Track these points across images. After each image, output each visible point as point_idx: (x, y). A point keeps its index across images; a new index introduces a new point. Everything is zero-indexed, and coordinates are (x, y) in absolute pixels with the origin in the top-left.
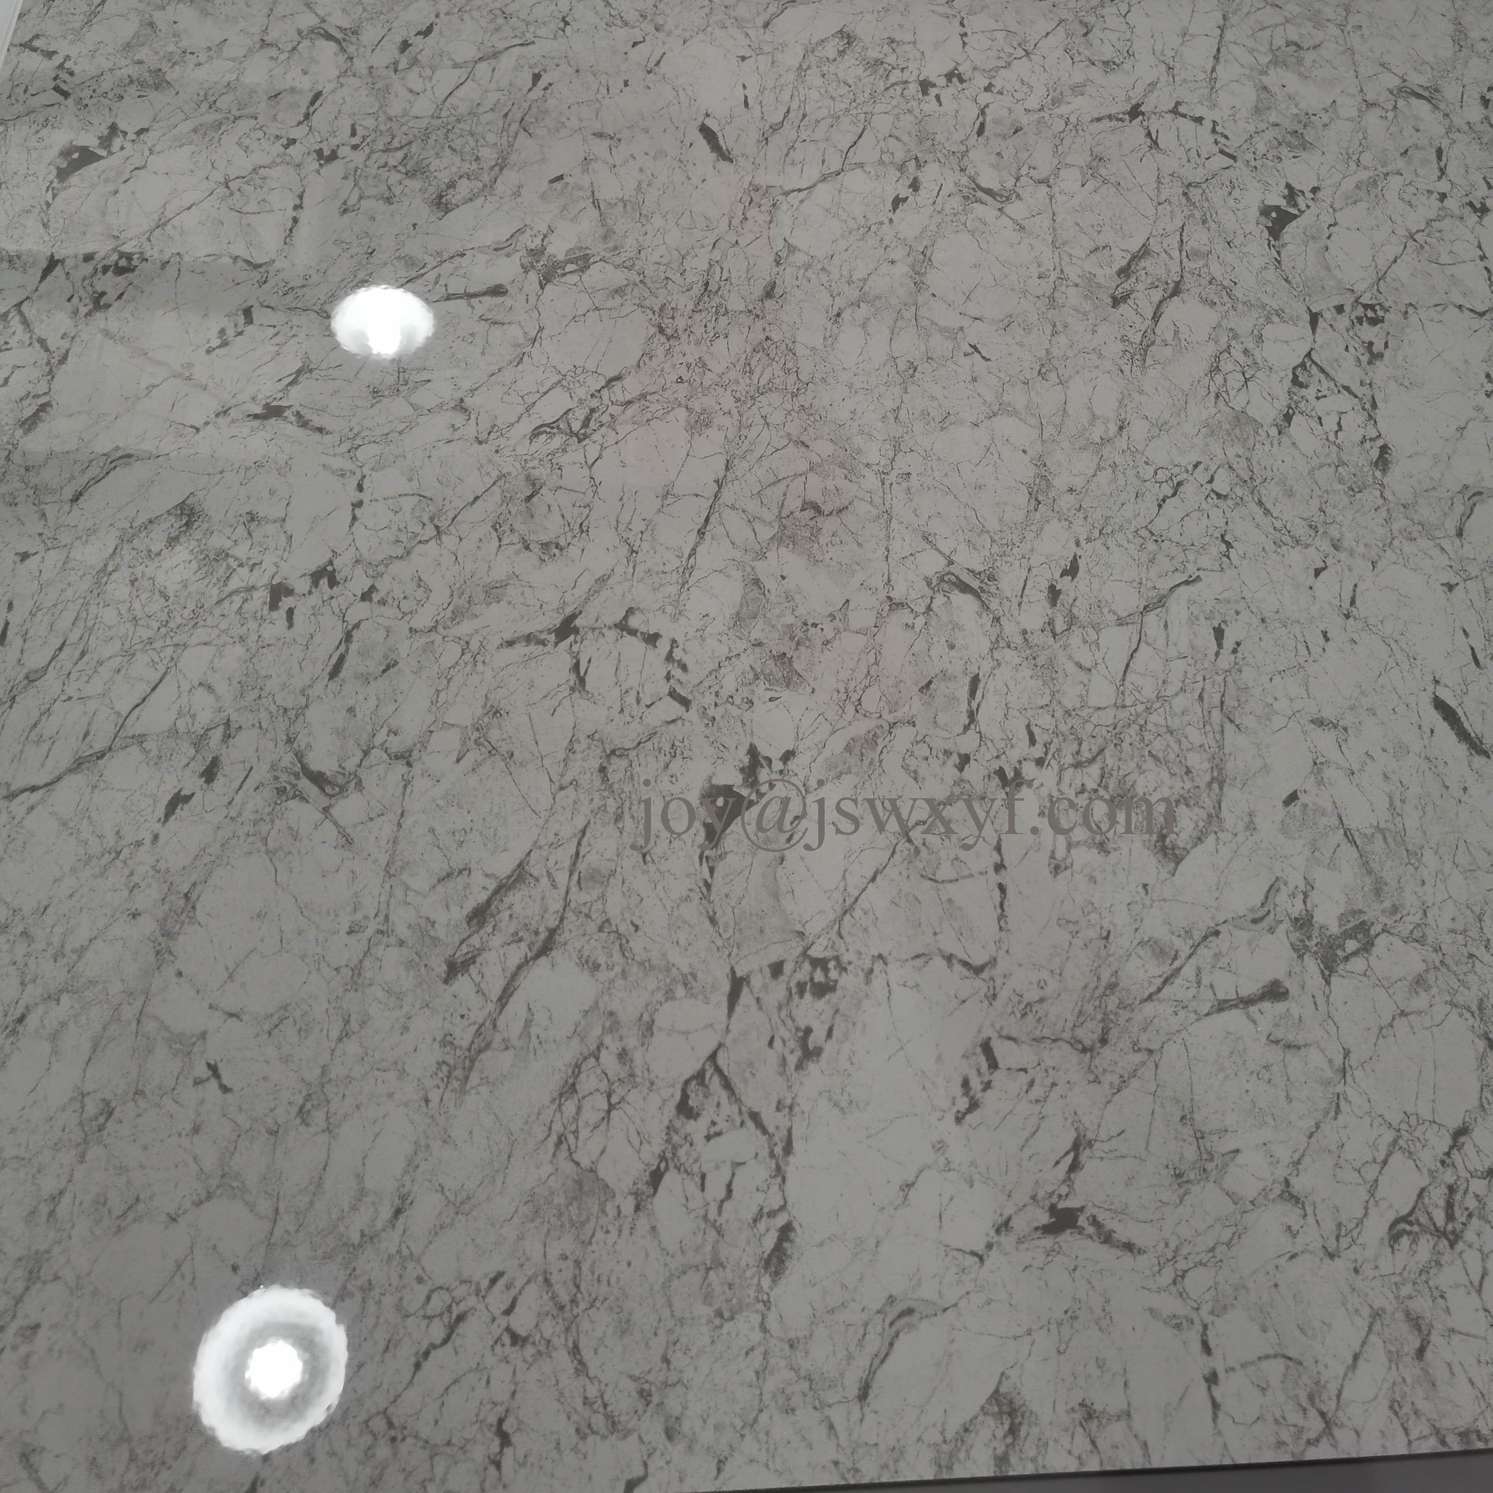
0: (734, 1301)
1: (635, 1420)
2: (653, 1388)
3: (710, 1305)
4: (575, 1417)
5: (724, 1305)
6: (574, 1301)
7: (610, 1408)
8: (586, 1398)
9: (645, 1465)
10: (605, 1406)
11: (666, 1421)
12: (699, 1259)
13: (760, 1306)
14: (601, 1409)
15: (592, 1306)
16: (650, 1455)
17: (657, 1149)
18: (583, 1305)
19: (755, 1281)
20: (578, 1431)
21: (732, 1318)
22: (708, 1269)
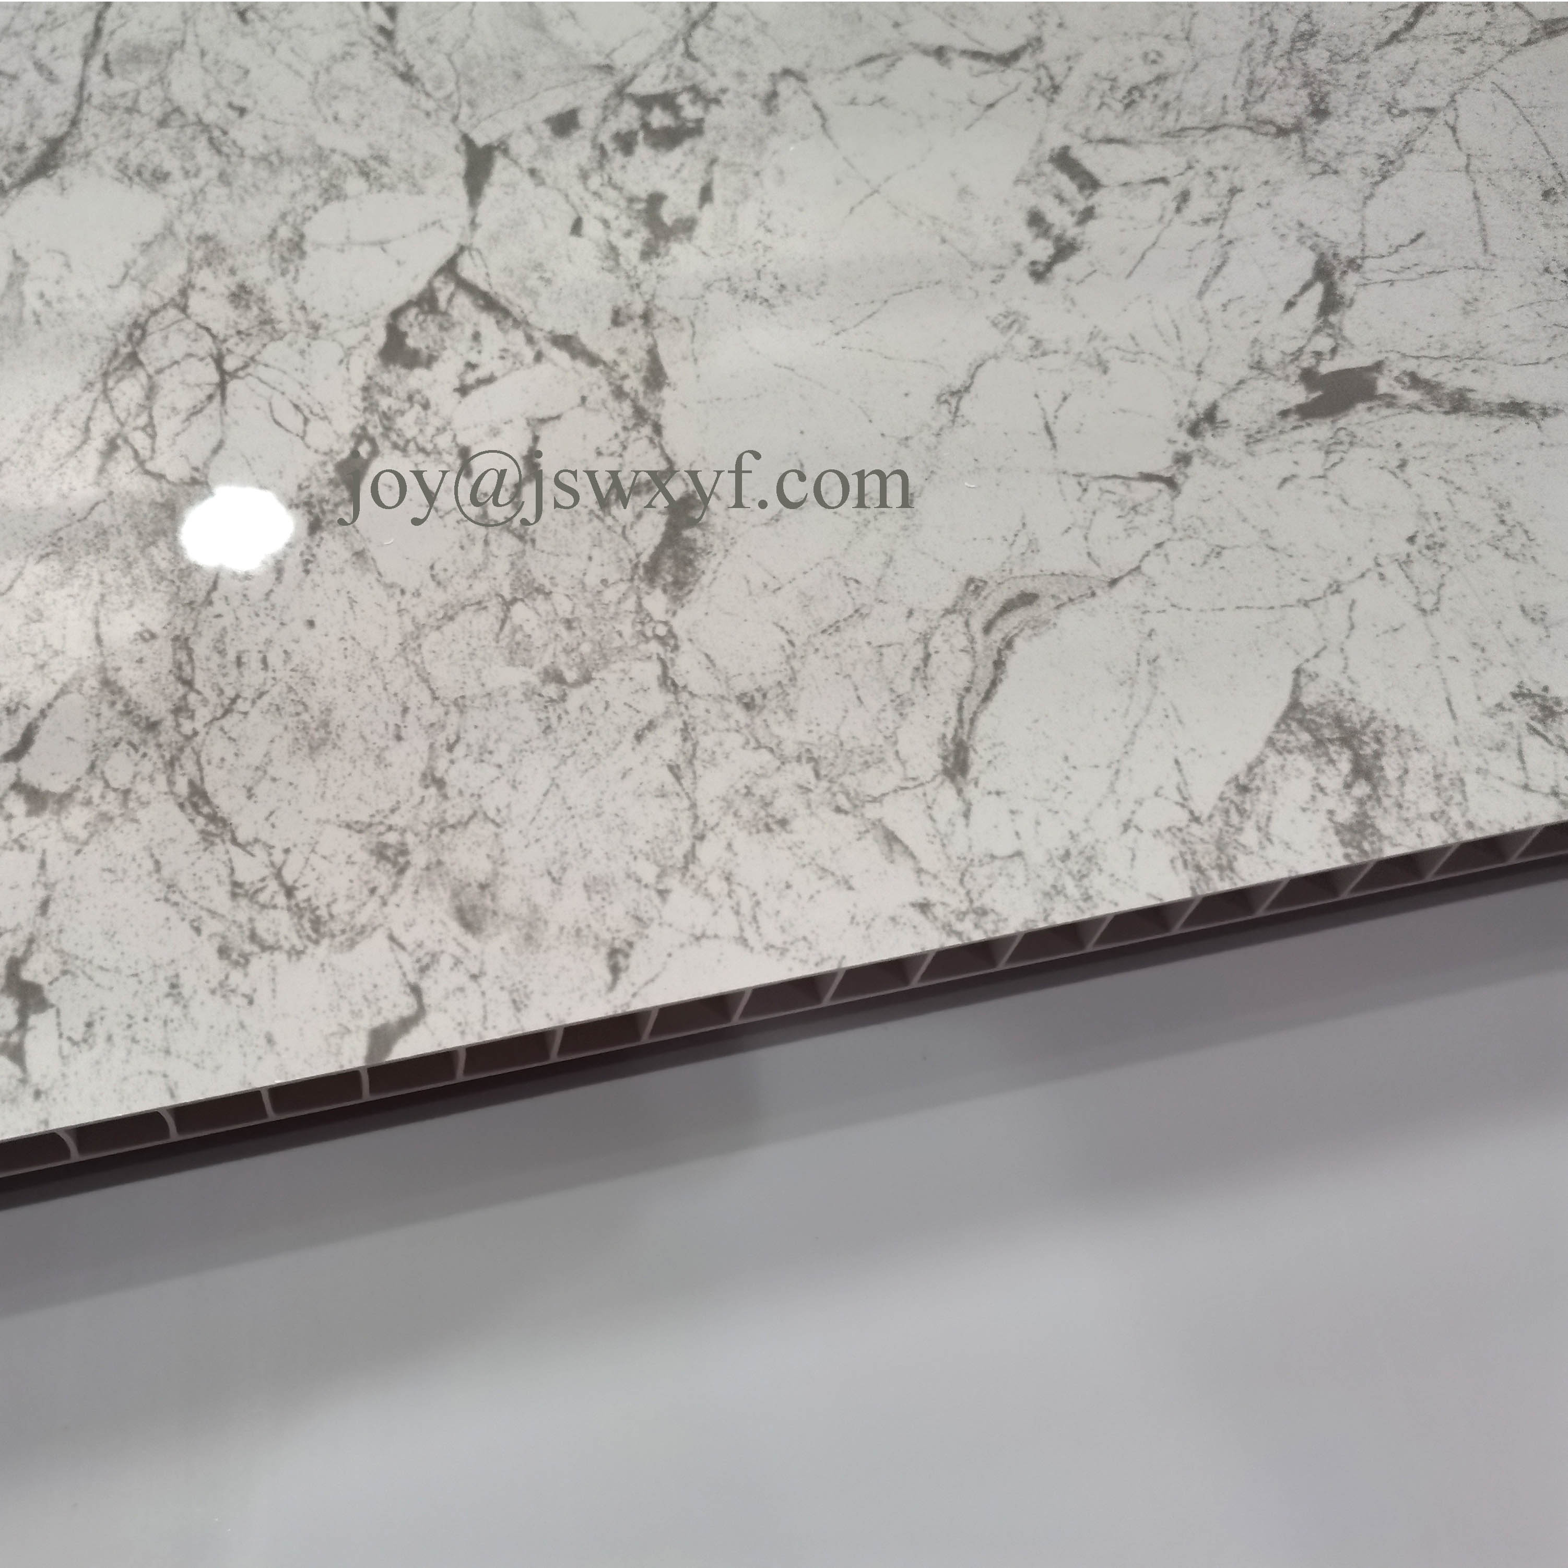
0: (586, 648)
1: (374, 903)
2: (410, 838)
3: (526, 664)
4: (211, 926)
5: (562, 659)
6: (180, 710)
7: (301, 895)
8: (236, 884)
9: (416, 991)
10: (290, 892)
11: (455, 895)
12: (481, 588)
13: (654, 647)
14: (281, 900)
15: (227, 712)
16: (424, 970)
17: (347, 426)
18: (203, 714)
19: (630, 604)
20: (223, 952)
21: (587, 679)
22: (508, 605)
